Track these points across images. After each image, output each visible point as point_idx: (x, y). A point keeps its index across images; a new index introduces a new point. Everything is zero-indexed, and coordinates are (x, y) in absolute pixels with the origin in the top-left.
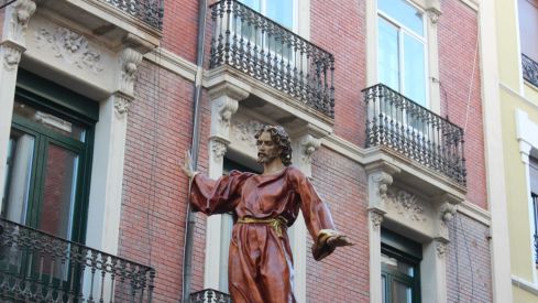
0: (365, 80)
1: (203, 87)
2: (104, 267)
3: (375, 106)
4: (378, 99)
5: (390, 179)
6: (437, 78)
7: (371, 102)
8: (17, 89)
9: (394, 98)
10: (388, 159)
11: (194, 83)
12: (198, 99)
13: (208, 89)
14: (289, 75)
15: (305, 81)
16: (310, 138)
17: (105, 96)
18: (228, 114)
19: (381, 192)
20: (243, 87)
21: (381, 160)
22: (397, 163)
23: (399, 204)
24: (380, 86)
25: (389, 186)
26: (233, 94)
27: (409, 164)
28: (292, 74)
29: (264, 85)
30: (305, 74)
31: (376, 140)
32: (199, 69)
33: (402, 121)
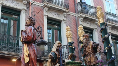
0: (104, 11)
1: (77, 17)
2: (65, 47)
3: (107, 15)
4: (107, 14)
5: (111, 27)
6: (117, 9)
7: (106, 15)
8: (47, 22)
9: (110, 13)
10: (110, 24)
11: (76, 16)
12: (76, 19)
13: (78, 17)
14: (91, 13)
15: (94, 13)
16: (96, 22)
17: (61, 21)
18: (82, 20)
19: (110, 29)
20: (84, 15)
21: (109, 24)
22: (112, 24)
23: (113, 31)
24: (107, 12)
25: (111, 28)
26: (82, 17)
27: (114, 24)
28: (92, 12)
29: (87, 15)
30: (94, 12)
31: (108, 21)
32: (76, 14)
33: (112, 17)
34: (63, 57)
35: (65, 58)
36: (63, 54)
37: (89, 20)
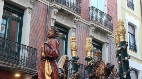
0: (89, 5)
1: (49, 7)
2: (25, 49)
3: (91, 12)
4: (92, 10)
5: (95, 29)
6: (106, 5)
7: (90, 10)
8: (4, 6)
9: (96, 10)
10: (94, 24)
11: (47, 6)
12: (48, 10)
13: (51, 7)
14: (70, 4)
15: (74, 5)
16: (75, 19)
17: (25, 9)
18: (56, 13)
19: (93, 32)
20: (59, 6)
21: (93, 24)
22: (96, 25)
24: (93, 7)
25: (94, 30)
26: (57, 8)
27: (99, 25)
28: (71, 4)
29: (64, 6)
30: (74, 4)
31: (91, 20)
32: (49, 2)
33: (98, 15)
34: (20, 63)
35: (23, 63)
36: (21, 57)
37: (66, 13)
